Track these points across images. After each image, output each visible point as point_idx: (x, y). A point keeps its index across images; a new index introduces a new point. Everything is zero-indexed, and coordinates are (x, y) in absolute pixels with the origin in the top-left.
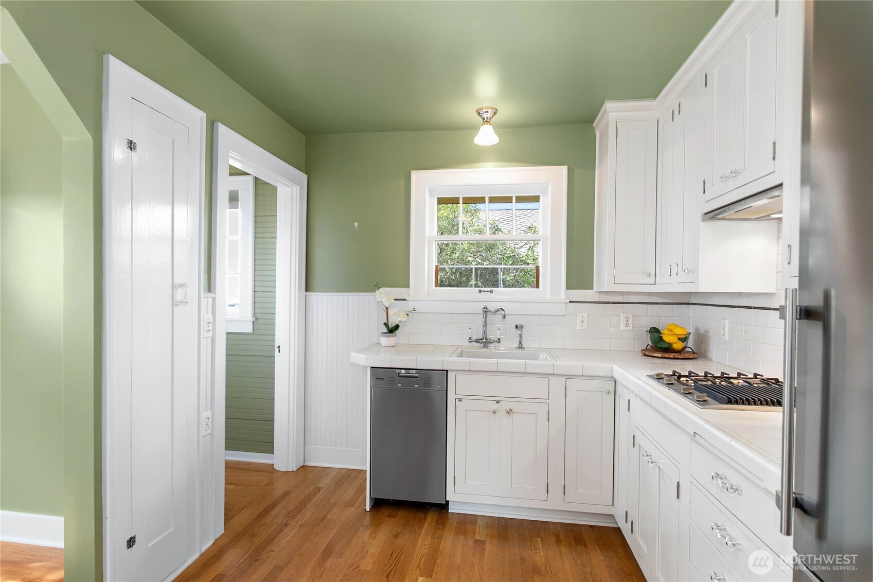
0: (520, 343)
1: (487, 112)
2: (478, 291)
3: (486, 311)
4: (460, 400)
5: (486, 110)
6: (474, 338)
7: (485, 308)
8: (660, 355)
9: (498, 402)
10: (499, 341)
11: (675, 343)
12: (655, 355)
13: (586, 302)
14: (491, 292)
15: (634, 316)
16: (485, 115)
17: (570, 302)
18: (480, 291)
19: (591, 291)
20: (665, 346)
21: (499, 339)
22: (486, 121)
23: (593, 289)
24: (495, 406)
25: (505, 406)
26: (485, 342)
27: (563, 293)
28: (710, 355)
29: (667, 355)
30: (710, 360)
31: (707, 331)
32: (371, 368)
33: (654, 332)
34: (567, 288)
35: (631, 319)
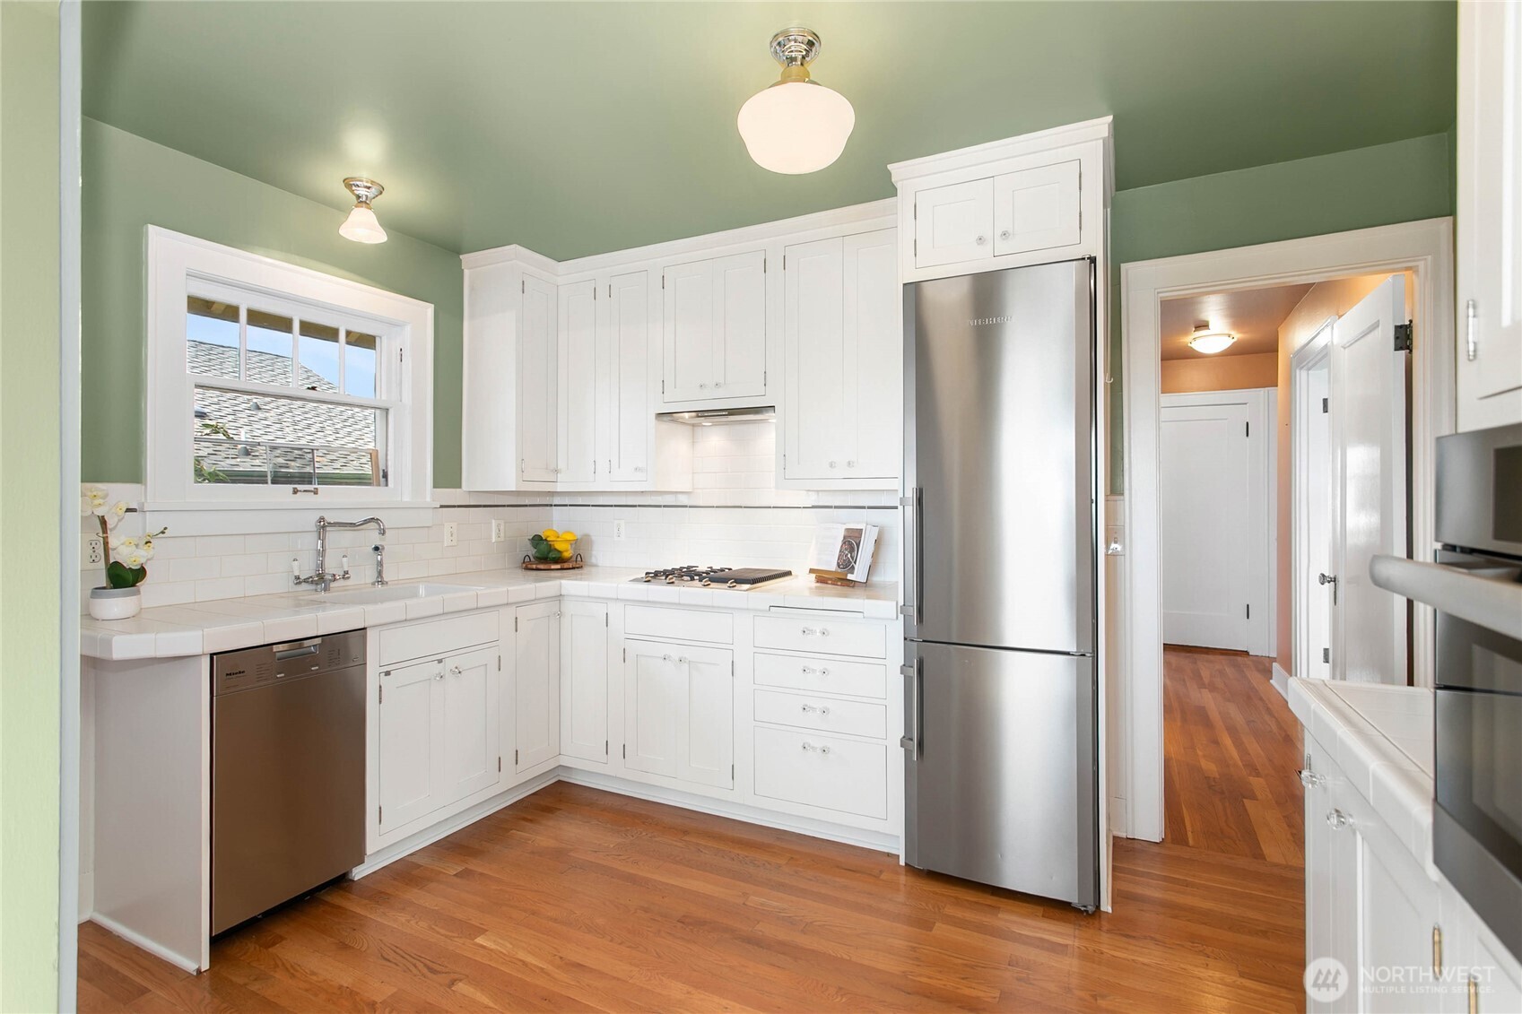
0: (380, 573)
1: (369, 188)
2: (291, 491)
3: (323, 526)
4: (388, 673)
5: (369, 185)
6: (302, 577)
7: (322, 519)
8: (558, 566)
9: (440, 661)
10: (345, 575)
11: (567, 551)
12: (553, 567)
13: (454, 506)
14: (316, 492)
15: (505, 523)
16: (362, 192)
17: (442, 507)
18: (295, 491)
19: (458, 490)
20: (552, 555)
21: (346, 573)
22: (361, 202)
23: (460, 487)
24: (437, 668)
25: (450, 664)
26: (320, 580)
27: (430, 495)
28: (594, 561)
29: (566, 565)
30: (596, 566)
31: (587, 536)
32: (212, 655)
33: (537, 540)
34: (434, 487)
35: (502, 527)
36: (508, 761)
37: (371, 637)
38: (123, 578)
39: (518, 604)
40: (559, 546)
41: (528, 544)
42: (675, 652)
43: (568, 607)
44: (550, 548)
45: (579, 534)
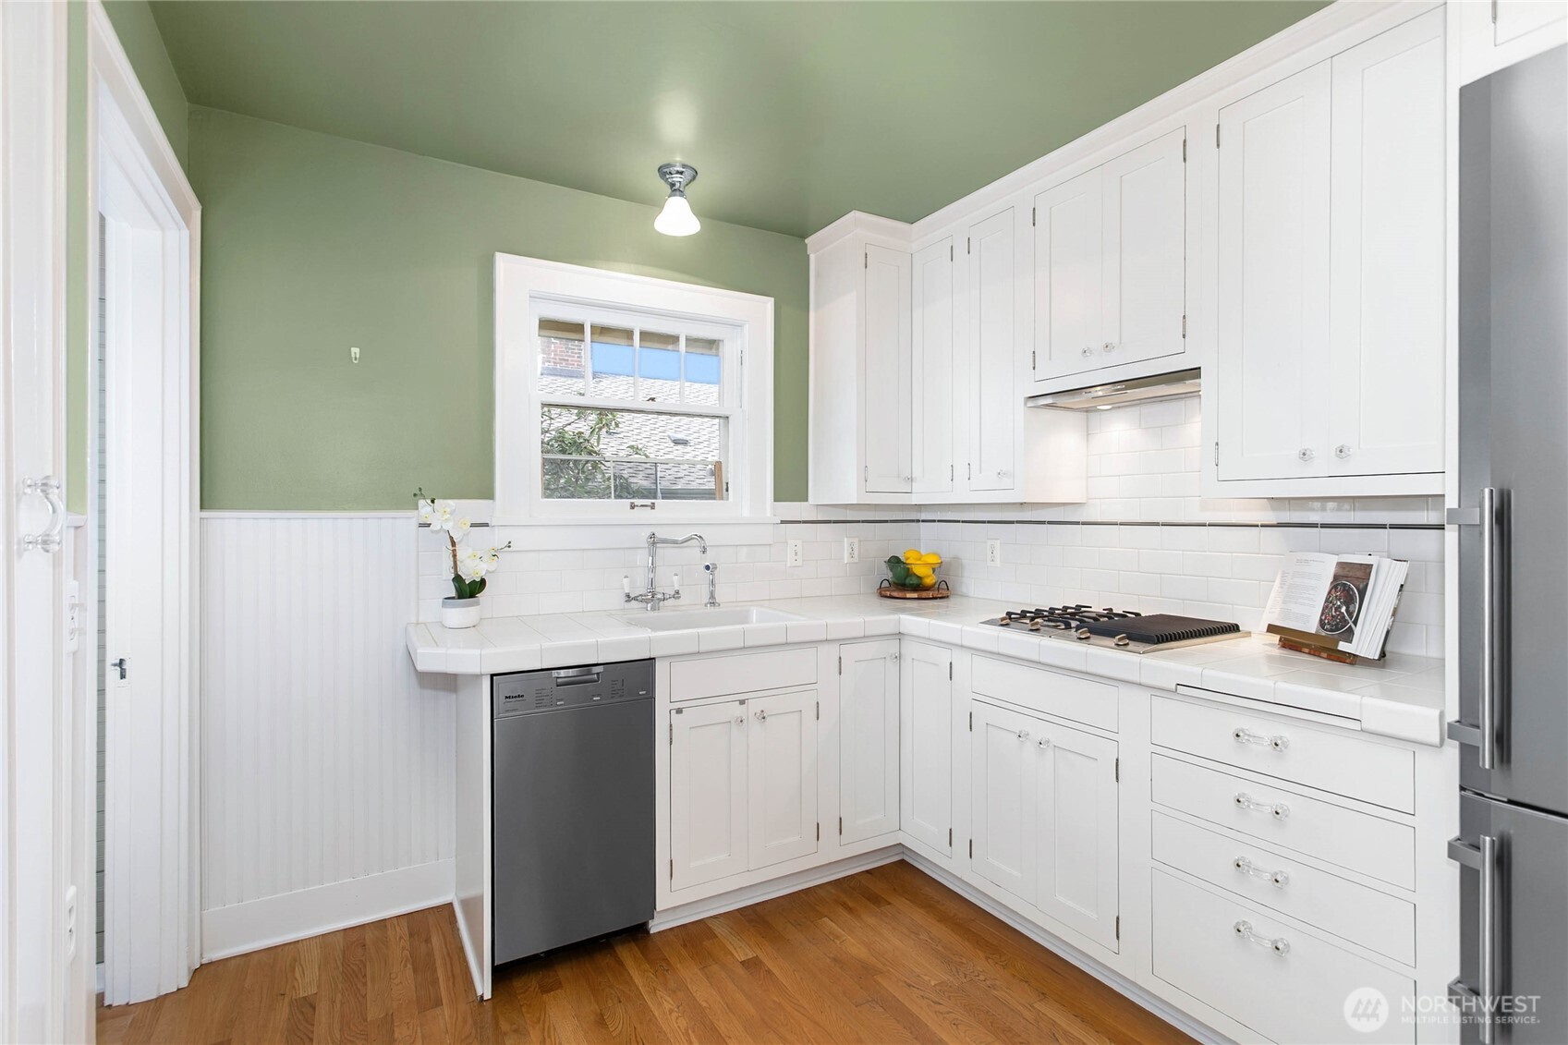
0: (712, 596)
1: (681, 173)
2: (629, 505)
3: (654, 541)
4: (679, 711)
5: (680, 169)
6: (632, 596)
7: (652, 535)
8: (915, 595)
9: (742, 702)
10: (677, 594)
11: (928, 576)
12: (908, 595)
13: (799, 522)
14: (653, 506)
15: (860, 541)
16: (677, 178)
17: (782, 522)
18: (633, 507)
19: (803, 503)
20: (914, 581)
21: (677, 592)
22: (675, 190)
23: (807, 501)
24: (739, 711)
25: (755, 706)
26: (651, 598)
27: (771, 509)
28: (964, 590)
29: (924, 594)
30: (963, 596)
31: (956, 558)
32: (492, 676)
33: (895, 562)
34: (775, 501)
35: (856, 547)
36: (829, 829)
37: (660, 669)
38: (468, 590)
39: (843, 641)
40: (919, 570)
41: (884, 566)
42: (1038, 730)
43: (910, 649)
44: (909, 572)
45: (946, 557)
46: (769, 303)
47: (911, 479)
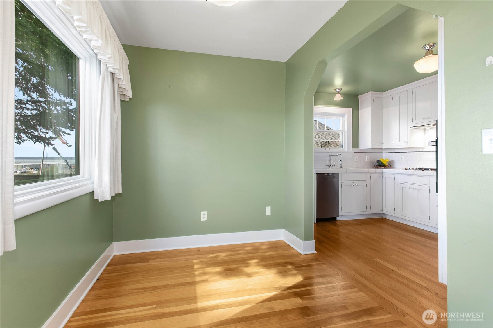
0: (341, 166)
1: (338, 90)
3: (331, 156)
4: (343, 182)
6: (327, 165)
7: (330, 154)
8: (384, 167)
9: (353, 182)
11: (386, 164)
12: (382, 167)
13: (357, 153)
14: (329, 149)
17: (354, 152)
18: (326, 149)
19: (358, 149)
20: (383, 165)
21: (335, 165)
22: (338, 93)
23: (358, 148)
24: (352, 184)
25: (355, 183)
26: (330, 166)
27: (352, 150)
28: (395, 167)
29: (386, 167)
31: (393, 159)
32: (316, 173)
33: (378, 161)
34: (352, 148)
35: (369, 158)
36: (369, 208)
37: (340, 175)
39: (371, 173)
40: (384, 162)
41: (376, 162)
42: (413, 187)
43: (385, 175)
44: (382, 163)
45: (390, 160)
46: (351, 109)
47: (383, 144)
